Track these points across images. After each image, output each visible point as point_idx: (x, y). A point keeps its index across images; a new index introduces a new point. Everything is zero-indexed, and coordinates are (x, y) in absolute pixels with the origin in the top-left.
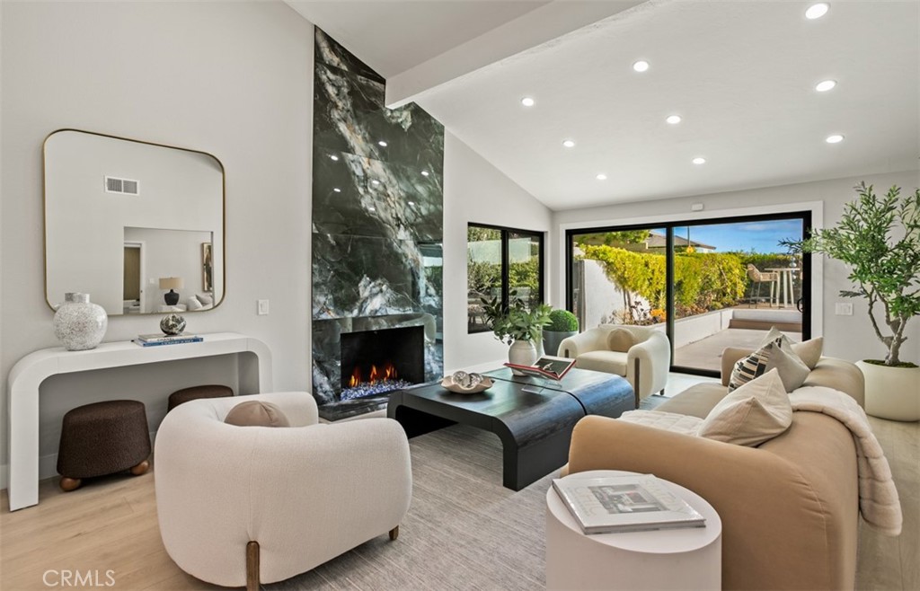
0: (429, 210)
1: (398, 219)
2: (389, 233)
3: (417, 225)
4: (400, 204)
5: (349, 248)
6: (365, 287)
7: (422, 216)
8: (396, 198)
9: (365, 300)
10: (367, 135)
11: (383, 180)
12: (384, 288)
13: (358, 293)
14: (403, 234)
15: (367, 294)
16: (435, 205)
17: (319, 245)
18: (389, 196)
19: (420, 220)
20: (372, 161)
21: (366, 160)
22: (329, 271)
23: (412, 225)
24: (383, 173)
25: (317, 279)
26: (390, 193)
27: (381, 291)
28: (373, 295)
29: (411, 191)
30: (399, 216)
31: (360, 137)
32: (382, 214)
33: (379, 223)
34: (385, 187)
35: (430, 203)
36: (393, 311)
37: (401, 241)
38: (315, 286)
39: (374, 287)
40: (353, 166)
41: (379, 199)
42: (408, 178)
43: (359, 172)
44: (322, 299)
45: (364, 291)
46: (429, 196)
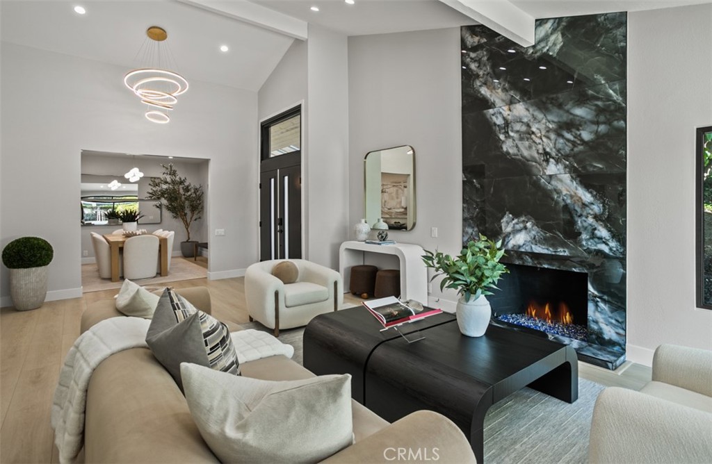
0: (597, 133)
1: (546, 153)
2: (535, 171)
3: (574, 156)
4: (548, 138)
5: (492, 189)
6: (508, 223)
7: (584, 142)
8: (543, 133)
9: (508, 235)
11: (525, 120)
12: (529, 225)
13: (501, 228)
14: (552, 169)
15: (509, 229)
16: (608, 122)
17: (468, 189)
18: (533, 133)
19: (581, 148)
20: (512, 107)
21: (506, 108)
22: (475, 209)
23: (566, 157)
24: (526, 113)
25: (467, 215)
26: (534, 129)
27: (525, 228)
28: (515, 232)
29: (565, 118)
30: (548, 150)
31: (500, 90)
32: (526, 153)
33: (524, 164)
34: (528, 126)
35: (598, 123)
36: (538, 249)
37: (551, 176)
38: (465, 220)
39: (517, 224)
40: (494, 118)
41: (521, 139)
42: (560, 106)
43: (499, 121)
44: (470, 230)
45: (506, 227)
46: (597, 115)
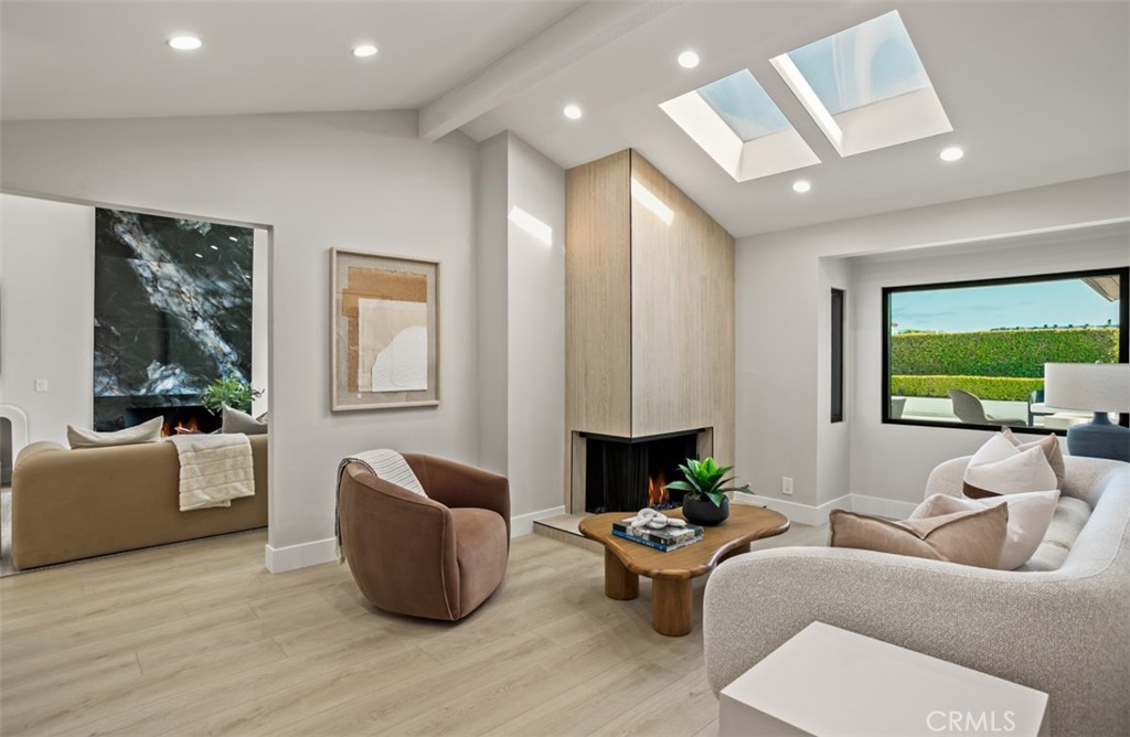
0: (234, 303)
1: (194, 312)
2: (184, 325)
3: (218, 317)
4: (196, 299)
5: (136, 338)
6: (155, 370)
7: (225, 308)
8: (193, 294)
9: (155, 381)
10: (156, 242)
11: (176, 280)
12: (177, 371)
13: (147, 375)
14: (199, 325)
15: (156, 376)
16: (241, 297)
17: (102, 336)
18: (183, 292)
19: (223, 312)
20: (162, 264)
21: (155, 264)
22: (113, 357)
23: (212, 317)
24: (176, 274)
25: (100, 363)
26: (184, 290)
27: (174, 374)
28: (163, 378)
29: (211, 287)
30: (196, 309)
31: (148, 245)
32: (175, 309)
33: (173, 317)
34: (178, 285)
35: (235, 296)
36: (187, 391)
37: (198, 331)
38: (97, 369)
39: (165, 370)
40: (141, 270)
41: (171, 296)
42: (207, 276)
43: (147, 274)
44: (105, 380)
45: (153, 374)
46: (235, 291)
